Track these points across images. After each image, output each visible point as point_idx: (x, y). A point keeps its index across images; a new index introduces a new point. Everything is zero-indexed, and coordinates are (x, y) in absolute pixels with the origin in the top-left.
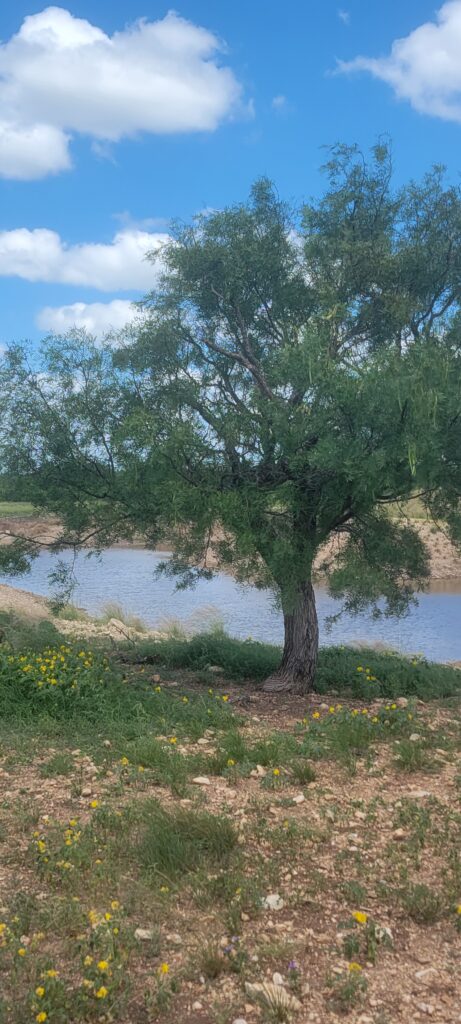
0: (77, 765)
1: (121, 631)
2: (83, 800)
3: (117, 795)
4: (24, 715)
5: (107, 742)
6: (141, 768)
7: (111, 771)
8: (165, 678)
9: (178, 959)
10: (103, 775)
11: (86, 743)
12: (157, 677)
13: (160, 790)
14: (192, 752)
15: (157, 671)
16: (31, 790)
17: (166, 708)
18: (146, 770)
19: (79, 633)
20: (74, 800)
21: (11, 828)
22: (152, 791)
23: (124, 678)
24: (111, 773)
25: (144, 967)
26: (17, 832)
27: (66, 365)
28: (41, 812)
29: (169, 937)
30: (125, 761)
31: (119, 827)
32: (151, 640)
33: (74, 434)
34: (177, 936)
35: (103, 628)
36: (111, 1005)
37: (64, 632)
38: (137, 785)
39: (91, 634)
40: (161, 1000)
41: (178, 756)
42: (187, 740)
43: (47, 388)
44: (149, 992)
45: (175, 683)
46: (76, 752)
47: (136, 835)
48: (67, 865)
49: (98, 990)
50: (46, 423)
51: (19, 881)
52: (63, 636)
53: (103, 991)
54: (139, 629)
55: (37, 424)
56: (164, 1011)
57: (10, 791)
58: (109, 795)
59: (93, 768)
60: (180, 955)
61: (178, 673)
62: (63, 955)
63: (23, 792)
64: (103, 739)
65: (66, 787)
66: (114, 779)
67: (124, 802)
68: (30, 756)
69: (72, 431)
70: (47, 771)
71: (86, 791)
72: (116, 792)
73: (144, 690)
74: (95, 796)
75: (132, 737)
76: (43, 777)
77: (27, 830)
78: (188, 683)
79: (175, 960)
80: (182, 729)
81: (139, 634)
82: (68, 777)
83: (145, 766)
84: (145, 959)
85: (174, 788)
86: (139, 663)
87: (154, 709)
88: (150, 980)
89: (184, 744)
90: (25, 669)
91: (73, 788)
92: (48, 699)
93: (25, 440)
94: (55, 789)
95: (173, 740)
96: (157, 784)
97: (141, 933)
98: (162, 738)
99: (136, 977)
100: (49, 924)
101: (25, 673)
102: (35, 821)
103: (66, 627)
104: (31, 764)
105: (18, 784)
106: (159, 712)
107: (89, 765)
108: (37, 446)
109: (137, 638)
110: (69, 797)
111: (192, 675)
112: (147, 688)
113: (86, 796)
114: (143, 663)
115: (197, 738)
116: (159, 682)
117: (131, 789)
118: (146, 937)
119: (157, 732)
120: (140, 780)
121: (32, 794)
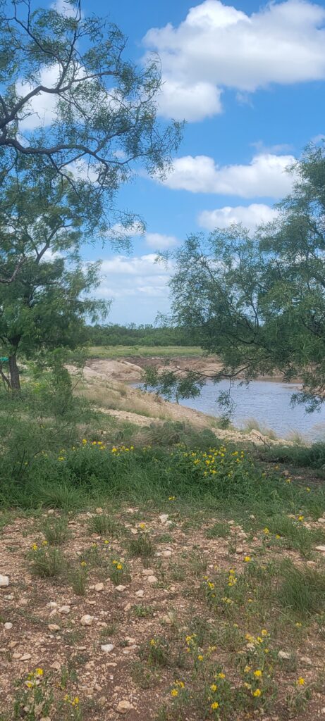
0: (231, 531)
1: (261, 439)
2: (237, 556)
3: (261, 555)
4: (194, 494)
5: (253, 517)
6: (278, 537)
7: (256, 537)
8: (292, 474)
9: (310, 675)
10: (251, 539)
11: (237, 516)
12: (286, 473)
13: (292, 553)
14: (314, 528)
15: (287, 468)
16: (201, 546)
17: (294, 495)
18: (282, 538)
19: (230, 439)
20: (231, 556)
21: (188, 572)
22: (286, 554)
23: (263, 472)
24: (256, 539)
25: (285, 678)
26: (192, 575)
27: (227, 250)
28: (208, 562)
29: (302, 659)
30: (267, 531)
31: (264, 578)
32: (281, 445)
33: (231, 299)
34: (308, 659)
35: (246, 435)
36: (263, 703)
37: (219, 437)
38: (275, 548)
39: (238, 440)
40: (299, 703)
41: (304, 529)
42: (310, 518)
43: (213, 266)
44: (290, 697)
45: (300, 477)
46: (231, 522)
47: (276, 584)
48: (229, 601)
49: (254, 691)
50: (212, 290)
51: (194, 609)
52: (219, 440)
53: (258, 693)
54: (272, 437)
55: (205, 291)
56: (301, 712)
57: (186, 546)
58: (255, 554)
59: (243, 534)
60: (310, 673)
61: (302, 470)
62: (227, 664)
63: (195, 548)
64: (250, 514)
65: (225, 546)
66: (258, 543)
67: (266, 560)
68: (199, 523)
69: (230, 296)
70: (212, 534)
71: (239, 550)
72: (260, 553)
73: (278, 481)
74: (245, 554)
75: (270, 514)
76: (209, 538)
77: (198, 574)
78: (309, 477)
79: (307, 676)
80: (307, 511)
81: (272, 441)
82: (226, 539)
83: (281, 535)
84: (285, 673)
85: (301, 552)
86: (274, 462)
87: (285, 495)
88: (289, 688)
89: (308, 521)
90: (195, 462)
91: (230, 547)
92: (211, 484)
93: (197, 303)
94: (216, 547)
95: (301, 518)
96: (289, 549)
97: (283, 654)
98: (291, 516)
99: (279, 685)
100: (216, 641)
101: (195, 465)
102: (205, 568)
103: (221, 434)
104: (200, 528)
105: (191, 542)
106: (289, 497)
107: (240, 532)
108: (205, 307)
109: (271, 444)
110: (227, 553)
111: (312, 472)
112: (280, 479)
113: (239, 553)
114: (276, 462)
115: (318, 518)
116: (288, 476)
117: (270, 551)
118: (286, 657)
119: (288, 512)
120: (277, 545)
121: (201, 549)
